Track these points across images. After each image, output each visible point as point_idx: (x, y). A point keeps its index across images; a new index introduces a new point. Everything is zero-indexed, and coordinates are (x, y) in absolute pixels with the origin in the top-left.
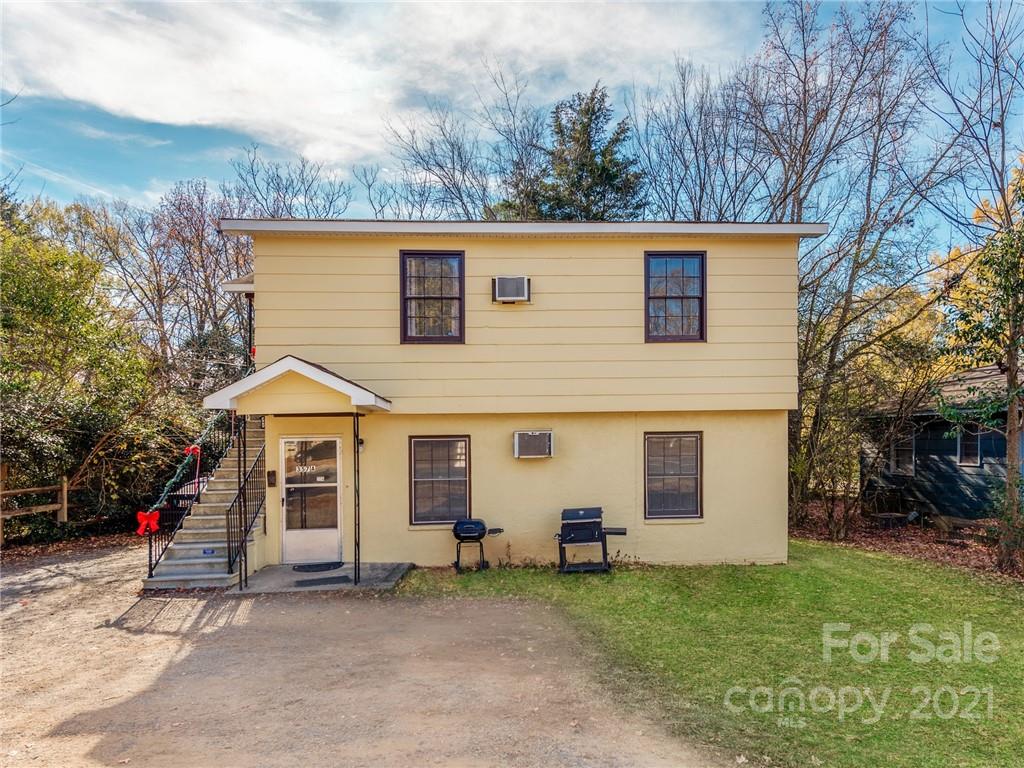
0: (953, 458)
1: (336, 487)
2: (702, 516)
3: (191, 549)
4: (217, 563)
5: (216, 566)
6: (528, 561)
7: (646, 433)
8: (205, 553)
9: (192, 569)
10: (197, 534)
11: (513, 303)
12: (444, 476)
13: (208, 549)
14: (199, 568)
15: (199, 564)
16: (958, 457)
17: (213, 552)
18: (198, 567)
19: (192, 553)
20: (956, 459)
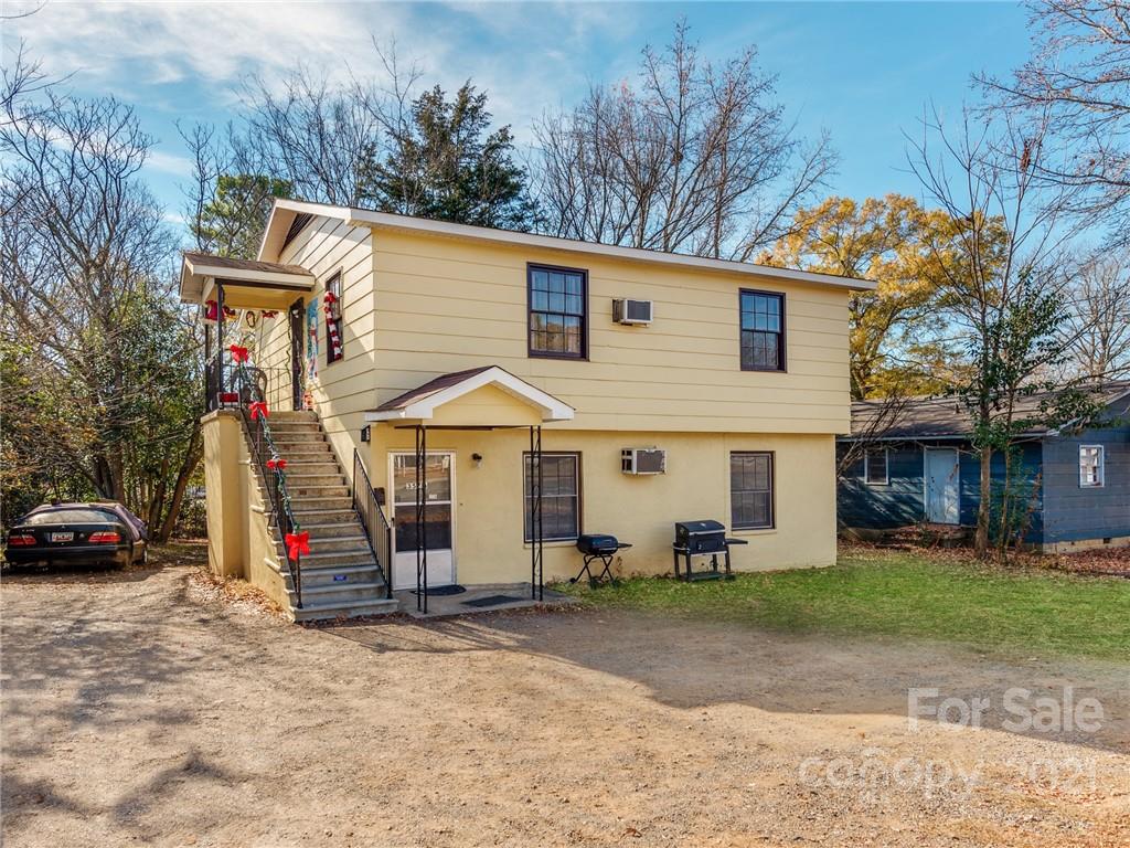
0: (861, 479)
1: (450, 505)
2: (774, 527)
3: (319, 576)
4: (366, 589)
5: (365, 593)
6: (636, 574)
7: (732, 452)
8: (335, 579)
9: (336, 597)
10: (310, 560)
11: (631, 325)
12: (553, 492)
13: (339, 575)
14: (345, 596)
15: (345, 591)
16: (866, 477)
17: (345, 578)
18: (343, 594)
19: (320, 580)
20: (864, 480)
